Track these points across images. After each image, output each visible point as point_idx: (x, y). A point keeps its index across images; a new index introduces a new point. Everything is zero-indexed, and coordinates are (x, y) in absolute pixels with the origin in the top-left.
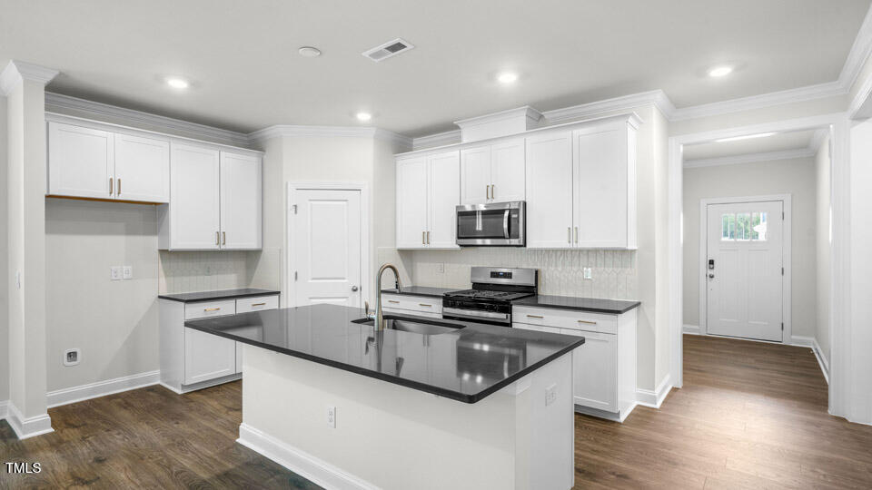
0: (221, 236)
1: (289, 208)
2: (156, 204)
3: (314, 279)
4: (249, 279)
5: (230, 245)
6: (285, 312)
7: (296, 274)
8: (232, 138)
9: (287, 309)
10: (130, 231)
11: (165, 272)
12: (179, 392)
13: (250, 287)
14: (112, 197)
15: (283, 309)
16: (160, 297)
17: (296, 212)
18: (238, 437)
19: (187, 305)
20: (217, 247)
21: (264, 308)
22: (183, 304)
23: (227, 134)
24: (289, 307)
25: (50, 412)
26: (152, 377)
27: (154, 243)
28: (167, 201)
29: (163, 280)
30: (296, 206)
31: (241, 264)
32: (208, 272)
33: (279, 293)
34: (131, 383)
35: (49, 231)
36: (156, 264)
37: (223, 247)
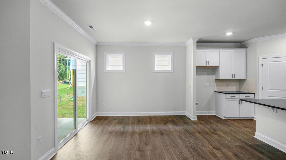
0: (233, 75)
1: (259, 65)
2: (214, 67)
3: (270, 90)
4: (240, 88)
5: (236, 78)
6: (257, 100)
7: (262, 87)
8: (235, 45)
9: (258, 99)
10: (208, 75)
11: (216, 85)
12: (223, 118)
13: (240, 91)
14: (207, 66)
15: (256, 99)
16: (215, 92)
17: (262, 66)
18: (255, 136)
19: (226, 95)
20: (232, 78)
21: (249, 98)
22: (225, 94)
23: (233, 44)
24: (259, 98)
25: (197, 116)
26: (213, 113)
27: (214, 77)
28: (219, 66)
29: (216, 87)
30: (262, 64)
31: (238, 83)
32: (228, 85)
33: (255, 93)
34: (208, 113)
35: (197, 75)
36: (214, 83)
37: (234, 78)
